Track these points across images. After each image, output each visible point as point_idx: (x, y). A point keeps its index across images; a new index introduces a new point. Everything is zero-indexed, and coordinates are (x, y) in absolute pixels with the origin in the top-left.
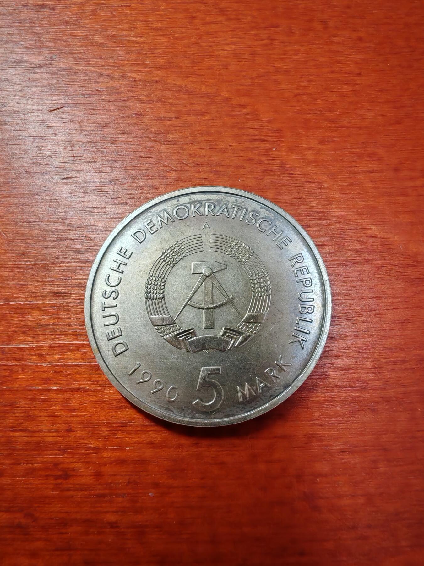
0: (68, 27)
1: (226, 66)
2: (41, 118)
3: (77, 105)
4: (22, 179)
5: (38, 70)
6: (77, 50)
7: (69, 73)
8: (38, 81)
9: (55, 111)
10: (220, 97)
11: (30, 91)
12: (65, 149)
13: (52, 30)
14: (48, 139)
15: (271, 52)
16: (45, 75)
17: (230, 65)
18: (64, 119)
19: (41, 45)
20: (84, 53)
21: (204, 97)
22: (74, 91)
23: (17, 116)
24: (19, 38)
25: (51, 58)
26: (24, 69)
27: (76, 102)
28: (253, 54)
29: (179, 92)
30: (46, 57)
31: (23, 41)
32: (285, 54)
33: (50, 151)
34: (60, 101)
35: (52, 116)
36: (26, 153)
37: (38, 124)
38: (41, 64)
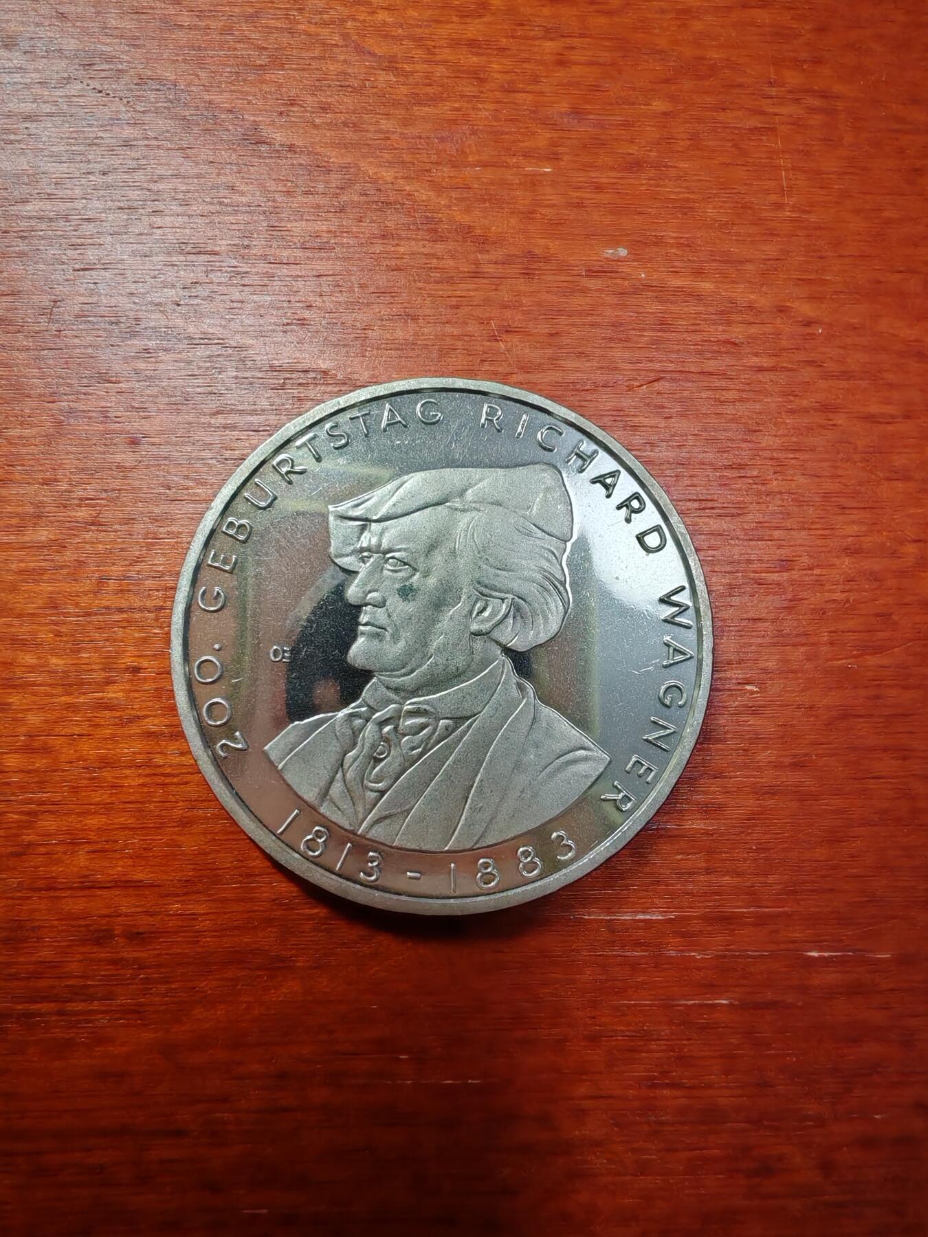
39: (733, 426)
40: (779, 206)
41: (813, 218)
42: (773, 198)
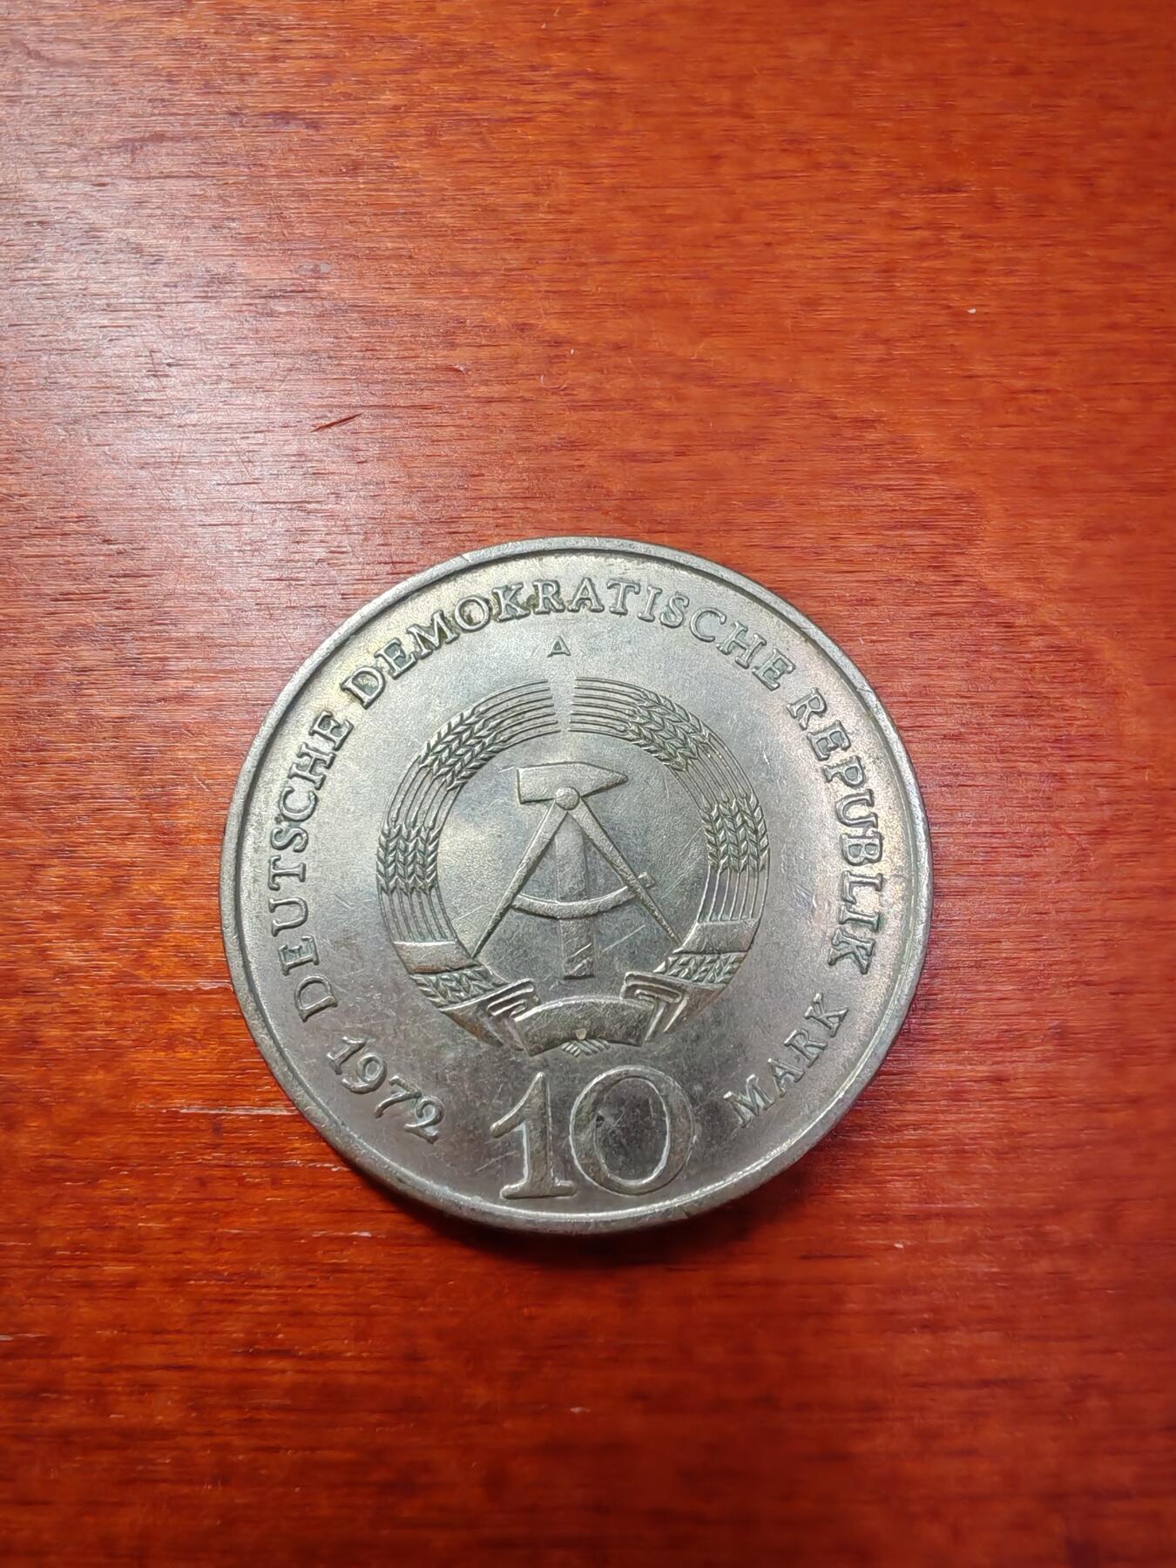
0: (361, 180)
1: (812, 304)
2: (293, 448)
3: (396, 410)
4: (247, 625)
5: (279, 306)
6: (387, 249)
7: (369, 315)
8: (282, 339)
9: (335, 429)
10: (798, 397)
11: (258, 367)
12: (366, 539)
13: (315, 187)
14: (316, 511)
15: (938, 264)
16: (300, 323)
17: (823, 302)
18: (362, 453)
19: (285, 231)
20: (410, 257)
21: (753, 394)
22: (385, 372)
23: (226, 439)
24: (222, 210)
25: (316, 270)
26: (241, 301)
27: (393, 403)
28: (888, 270)
29: (680, 377)
30: (300, 266)
31: (233, 220)
32: (976, 272)
33: (323, 544)
34: (347, 400)
35: (324, 444)
36: (256, 550)
37: (287, 465)
38: (289, 289)
39: (447, 471)
40: (529, 207)
41: (574, 220)
42: (523, 198)
